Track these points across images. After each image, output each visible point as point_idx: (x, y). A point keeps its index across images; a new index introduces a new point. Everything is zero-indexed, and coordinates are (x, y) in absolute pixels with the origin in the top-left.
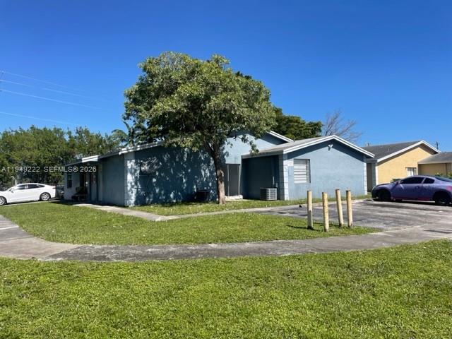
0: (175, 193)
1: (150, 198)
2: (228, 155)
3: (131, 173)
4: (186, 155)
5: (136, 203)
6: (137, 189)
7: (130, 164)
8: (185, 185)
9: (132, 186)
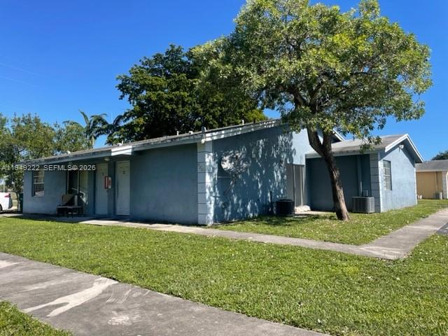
0: (251, 204)
1: (228, 211)
2: (295, 154)
3: (209, 173)
4: (261, 150)
5: (215, 220)
6: (215, 197)
7: (209, 159)
8: (261, 192)
9: (211, 193)
